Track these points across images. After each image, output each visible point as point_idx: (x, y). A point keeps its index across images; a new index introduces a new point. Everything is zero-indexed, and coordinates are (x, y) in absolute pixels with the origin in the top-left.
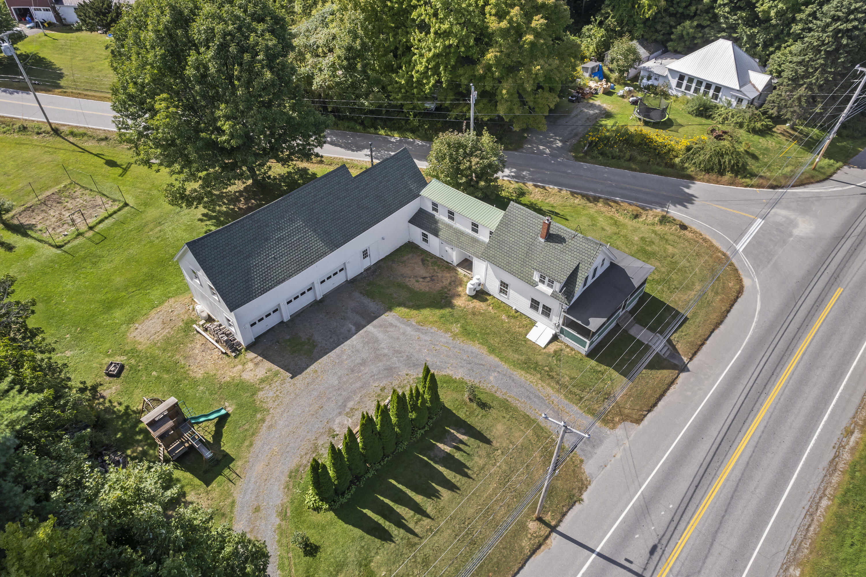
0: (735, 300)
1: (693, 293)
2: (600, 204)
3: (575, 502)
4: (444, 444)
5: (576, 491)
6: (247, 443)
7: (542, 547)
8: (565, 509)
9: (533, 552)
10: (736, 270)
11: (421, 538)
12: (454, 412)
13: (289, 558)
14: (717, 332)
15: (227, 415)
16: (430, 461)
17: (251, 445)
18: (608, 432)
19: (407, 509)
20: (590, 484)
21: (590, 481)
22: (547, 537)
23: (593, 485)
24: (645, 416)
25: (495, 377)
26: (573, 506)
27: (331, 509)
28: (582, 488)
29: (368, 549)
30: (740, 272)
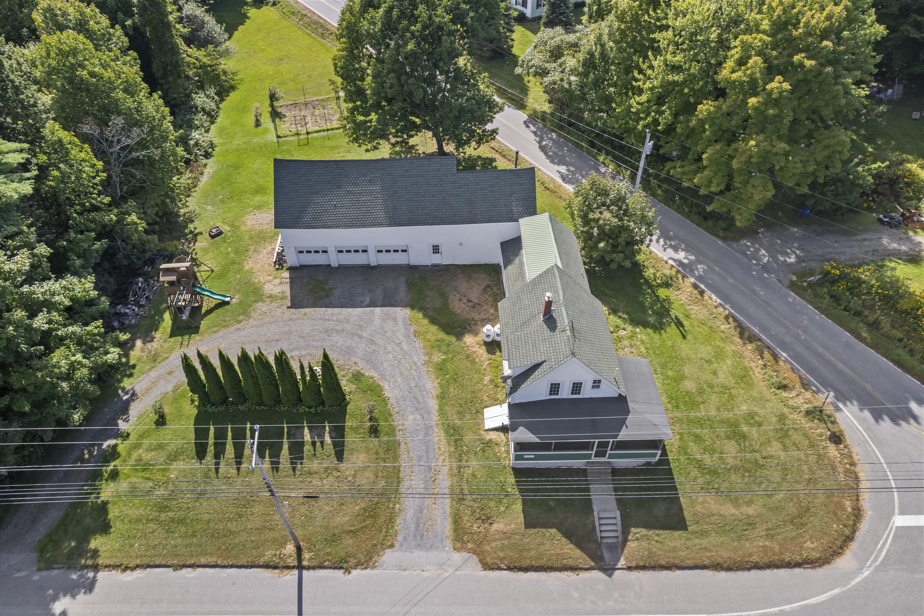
0: (789, 565)
1: (733, 511)
2: (750, 347)
3: (341, 568)
4: (310, 432)
5: (353, 561)
6: (215, 329)
7: (277, 571)
8: (326, 563)
9: (267, 566)
10: (849, 539)
11: (217, 477)
12: (347, 416)
13: (148, 416)
14: (708, 573)
15: (228, 303)
16: (285, 434)
17: (216, 332)
18: (447, 548)
19: (233, 451)
20: (372, 568)
21: (375, 567)
22: (288, 567)
23: (374, 572)
24: (500, 569)
25: (415, 419)
26: (335, 568)
27: (198, 407)
28: (362, 564)
29: (183, 452)
30: (854, 545)
